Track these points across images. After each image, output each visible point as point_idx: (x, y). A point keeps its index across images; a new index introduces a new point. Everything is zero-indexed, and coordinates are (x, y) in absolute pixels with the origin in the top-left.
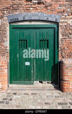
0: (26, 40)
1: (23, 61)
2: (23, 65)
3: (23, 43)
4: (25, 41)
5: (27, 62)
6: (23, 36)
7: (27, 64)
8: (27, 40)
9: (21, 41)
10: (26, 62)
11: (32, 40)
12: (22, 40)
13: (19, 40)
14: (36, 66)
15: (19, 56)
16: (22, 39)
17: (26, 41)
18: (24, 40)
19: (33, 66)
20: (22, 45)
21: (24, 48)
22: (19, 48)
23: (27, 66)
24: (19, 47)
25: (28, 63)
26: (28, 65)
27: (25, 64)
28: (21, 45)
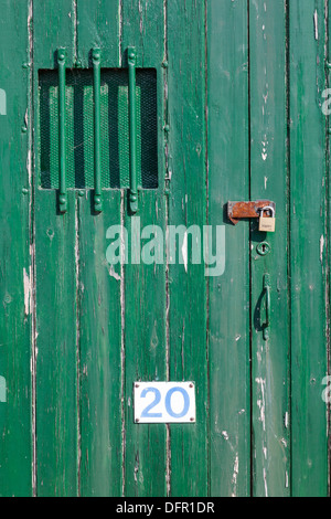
0: (148, 76)
1: (104, 365)
2: (106, 426)
3: (103, 110)
4: (131, 93)
5: (164, 387)
6: (99, 22)
7: (160, 408)
8: (153, 72)
9: (68, 92)
10: (141, 386)
11: (220, 66)
12: (80, 76)
13: (48, 77)
14: (289, 433)
15: (37, 296)
16: (83, 63)
17: (136, 91)
18: (115, 76)
19: (241, 435)
20: (88, 141)
21: (115, 182)
22: (46, 183)
23: (154, 431)
24: (45, 166)
25: (177, 401)
26: (166, 418)
27: (130, 411)
28: (67, 137)
